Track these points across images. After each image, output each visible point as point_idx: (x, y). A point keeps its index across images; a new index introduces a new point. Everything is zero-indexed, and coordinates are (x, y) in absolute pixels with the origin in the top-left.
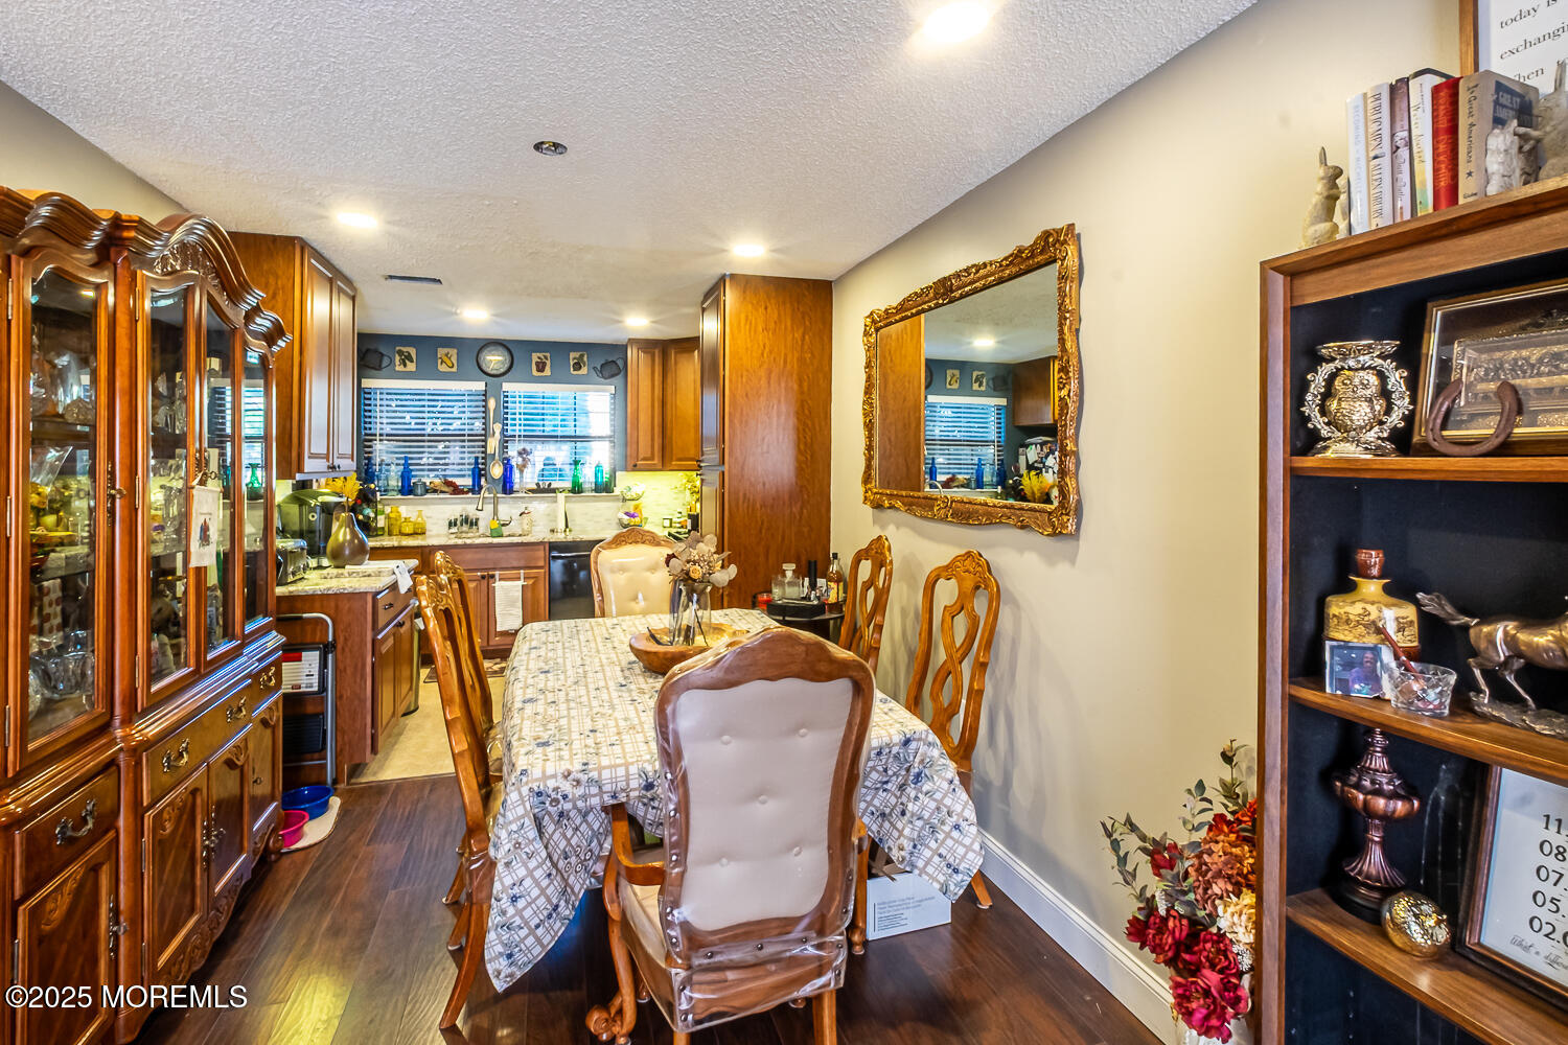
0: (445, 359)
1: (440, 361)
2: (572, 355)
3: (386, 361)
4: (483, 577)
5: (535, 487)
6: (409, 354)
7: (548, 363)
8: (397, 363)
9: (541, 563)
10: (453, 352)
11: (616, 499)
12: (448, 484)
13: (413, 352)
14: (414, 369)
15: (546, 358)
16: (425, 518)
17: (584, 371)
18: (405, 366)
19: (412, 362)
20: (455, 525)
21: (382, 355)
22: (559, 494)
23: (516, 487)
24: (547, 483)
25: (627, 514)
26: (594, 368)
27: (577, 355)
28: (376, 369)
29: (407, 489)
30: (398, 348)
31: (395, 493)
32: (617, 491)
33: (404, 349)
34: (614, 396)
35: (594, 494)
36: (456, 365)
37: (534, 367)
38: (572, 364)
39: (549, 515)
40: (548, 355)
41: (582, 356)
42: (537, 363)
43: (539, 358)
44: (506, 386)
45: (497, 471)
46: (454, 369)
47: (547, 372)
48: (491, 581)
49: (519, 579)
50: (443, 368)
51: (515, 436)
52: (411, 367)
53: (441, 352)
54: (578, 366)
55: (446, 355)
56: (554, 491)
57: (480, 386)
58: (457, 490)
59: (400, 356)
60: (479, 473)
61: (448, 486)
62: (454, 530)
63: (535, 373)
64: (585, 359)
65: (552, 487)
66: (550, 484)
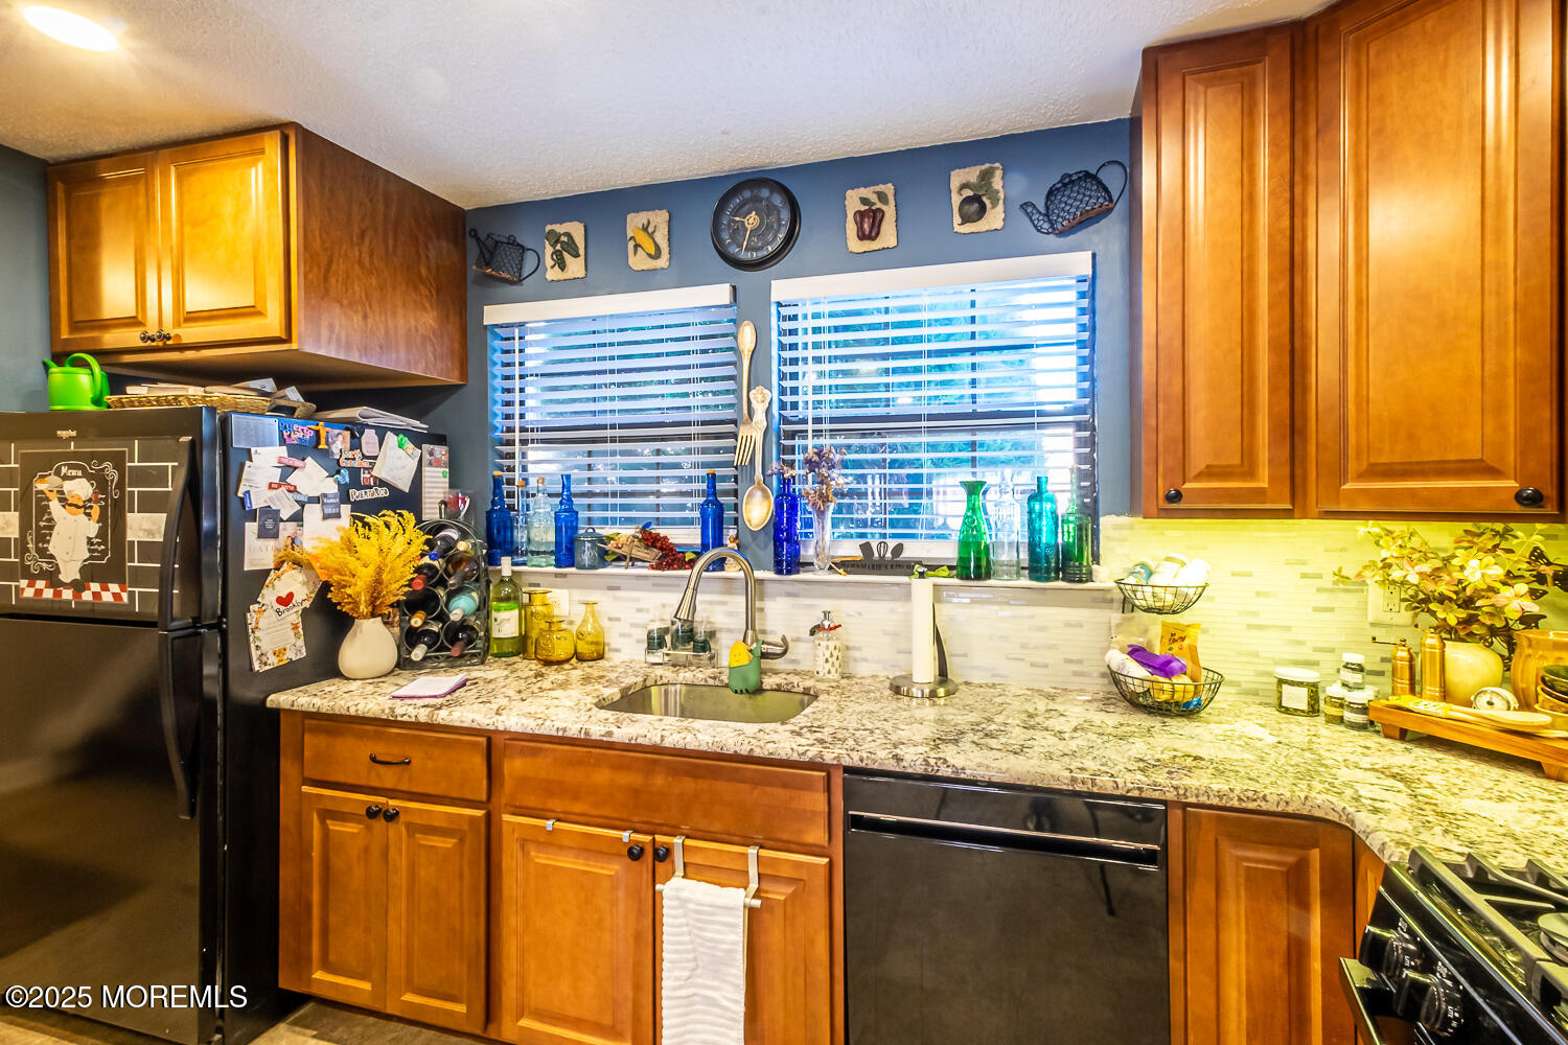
0: (642, 238)
1: (631, 244)
2: (957, 178)
3: (530, 262)
4: (635, 853)
5: (858, 554)
6: (568, 235)
7: (890, 210)
8: (549, 262)
9: (817, 835)
10: (660, 218)
11: (1102, 599)
12: (651, 540)
13: (576, 229)
14: (582, 274)
15: (882, 197)
17: (994, 219)
18: (562, 265)
19: (577, 255)
20: (661, 644)
21: (523, 249)
22: (915, 581)
23: (808, 552)
24: (892, 543)
25: (1137, 653)
26: (1024, 206)
27: (972, 174)
28: (512, 283)
29: (566, 553)
30: (549, 228)
31: (541, 560)
32: (1105, 575)
33: (560, 228)
34: (1090, 288)
35: (1025, 582)
36: (664, 245)
37: (851, 228)
38: (956, 200)
39: (896, 634)
40: (889, 189)
41: (986, 176)
42: (860, 215)
43: (864, 201)
44: (782, 289)
45: (757, 510)
46: (663, 262)
47: (888, 236)
48: (660, 867)
50: (639, 262)
51: (804, 421)
52: (575, 267)
53: (635, 221)
54: (975, 207)
55: (645, 229)
56: (906, 568)
57: (720, 294)
58: (670, 557)
59: (554, 246)
60: (716, 518)
61: (647, 547)
62: (657, 657)
63: (855, 245)
64: (997, 182)
65: (907, 554)
66: (898, 549)
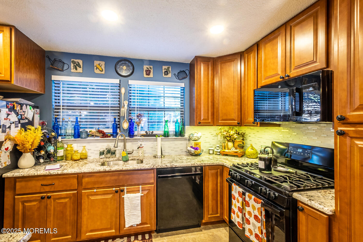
0: (98, 66)
1: (95, 68)
2: (164, 67)
3: (66, 67)
4: (117, 192)
5: (145, 133)
6: (78, 62)
7: (152, 71)
8: (72, 67)
9: (152, 181)
10: (103, 63)
11: (185, 139)
12: (100, 132)
13: (81, 62)
14: (81, 72)
15: (151, 68)
16: (87, 151)
17: (170, 75)
18: (76, 69)
19: (80, 67)
20: (103, 154)
21: (64, 63)
22: (158, 138)
23: (136, 133)
24: (151, 131)
25: (191, 147)
26: (174, 74)
27: (166, 67)
28: (60, 71)
29: (77, 135)
30: (72, 60)
31: (70, 137)
32: (187, 135)
33: (76, 61)
34: (183, 89)
35: (174, 137)
36: (104, 69)
37: (145, 73)
38: (163, 71)
39: (152, 148)
40: (152, 67)
41: (168, 68)
42: (146, 71)
43: (147, 68)
44: (131, 82)
45: (126, 125)
46: (103, 72)
47: (151, 75)
48: (122, 193)
49: (138, 191)
50: (97, 71)
51: (135, 108)
52: (80, 70)
53: (96, 63)
54: (167, 73)
55: (99, 65)
56: (155, 135)
57: (117, 81)
58: (104, 135)
59: (74, 64)
60: (116, 126)
61: (100, 133)
62: (103, 156)
63: (145, 76)
64: (170, 69)
65: (154, 133)
66: (152, 132)
